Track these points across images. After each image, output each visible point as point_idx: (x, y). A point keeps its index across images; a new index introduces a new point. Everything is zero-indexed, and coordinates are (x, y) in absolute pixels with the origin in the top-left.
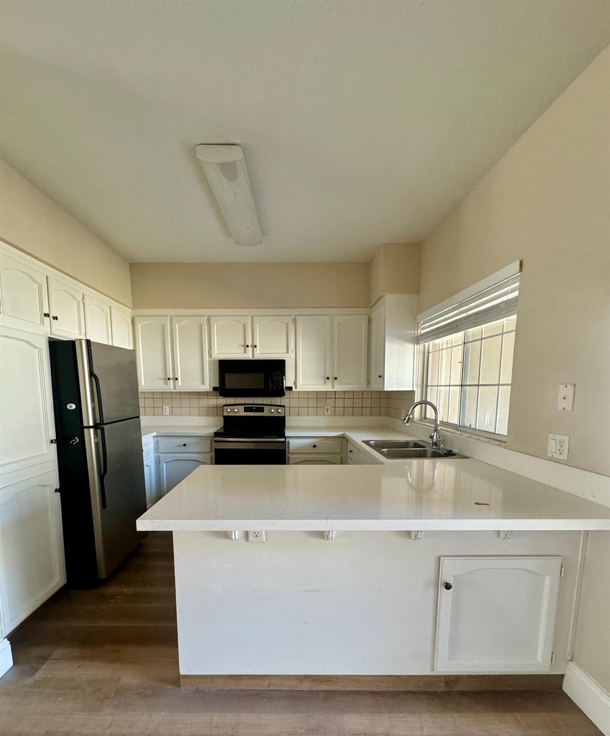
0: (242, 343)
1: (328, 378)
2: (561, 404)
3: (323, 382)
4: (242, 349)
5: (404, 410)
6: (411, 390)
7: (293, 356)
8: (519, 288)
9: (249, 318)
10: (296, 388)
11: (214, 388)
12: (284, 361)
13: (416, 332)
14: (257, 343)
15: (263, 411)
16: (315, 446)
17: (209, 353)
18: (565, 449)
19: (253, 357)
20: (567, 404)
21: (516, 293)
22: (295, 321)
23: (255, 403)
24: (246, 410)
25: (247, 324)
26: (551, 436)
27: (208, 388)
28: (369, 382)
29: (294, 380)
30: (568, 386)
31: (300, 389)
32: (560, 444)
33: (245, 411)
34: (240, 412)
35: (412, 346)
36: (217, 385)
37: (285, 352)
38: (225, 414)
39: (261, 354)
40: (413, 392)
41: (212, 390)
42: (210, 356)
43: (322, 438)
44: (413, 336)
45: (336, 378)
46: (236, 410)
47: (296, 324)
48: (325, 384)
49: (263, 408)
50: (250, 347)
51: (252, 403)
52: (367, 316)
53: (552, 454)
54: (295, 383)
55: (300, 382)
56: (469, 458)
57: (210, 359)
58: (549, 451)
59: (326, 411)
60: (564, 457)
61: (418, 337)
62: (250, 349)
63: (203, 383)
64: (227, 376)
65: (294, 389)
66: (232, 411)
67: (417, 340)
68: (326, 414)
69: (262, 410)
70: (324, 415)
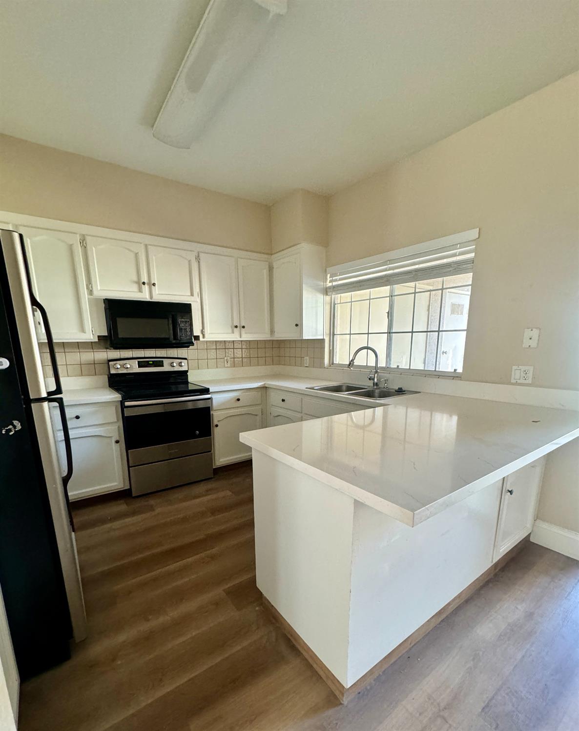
0: (135, 278)
1: (236, 327)
2: (526, 343)
3: (230, 331)
4: (135, 288)
5: (308, 358)
6: (322, 338)
7: (199, 300)
8: (475, 251)
9: (143, 247)
10: (204, 337)
11: (98, 336)
12: (190, 304)
13: (325, 284)
14: (154, 280)
15: (163, 366)
16: (238, 400)
17: (88, 288)
18: (530, 375)
19: (151, 297)
20: (534, 344)
21: (473, 255)
22: (198, 258)
23: (146, 356)
24: (141, 365)
25: (139, 254)
26: (514, 367)
27: (92, 338)
28: (272, 332)
29: (201, 328)
30: (534, 329)
31: (208, 338)
32: (525, 373)
33: (139, 366)
34: (133, 367)
35: (322, 296)
36: (105, 333)
37: (189, 294)
38: (113, 371)
39: (161, 294)
40: (323, 340)
41: (96, 340)
42: (91, 292)
43: (243, 391)
44: (323, 287)
45: (243, 327)
46: (129, 366)
47: (199, 262)
48: (233, 332)
49: (163, 361)
50: (146, 284)
51: (143, 356)
52: (267, 263)
53: (515, 381)
54: (202, 332)
55: (207, 331)
56: (420, 392)
57: (90, 297)
58: (512, 378)
59: (226, 362)
60: (529, 381)
61: (326, 288)
62: (146, 287)
63: (83, 330)
64: (120, 321)
65: (201, 339)
66: (123, 366)
67: (326, 291)
68: (226, 366)
69: (160, 364)
70: (225, 367)
